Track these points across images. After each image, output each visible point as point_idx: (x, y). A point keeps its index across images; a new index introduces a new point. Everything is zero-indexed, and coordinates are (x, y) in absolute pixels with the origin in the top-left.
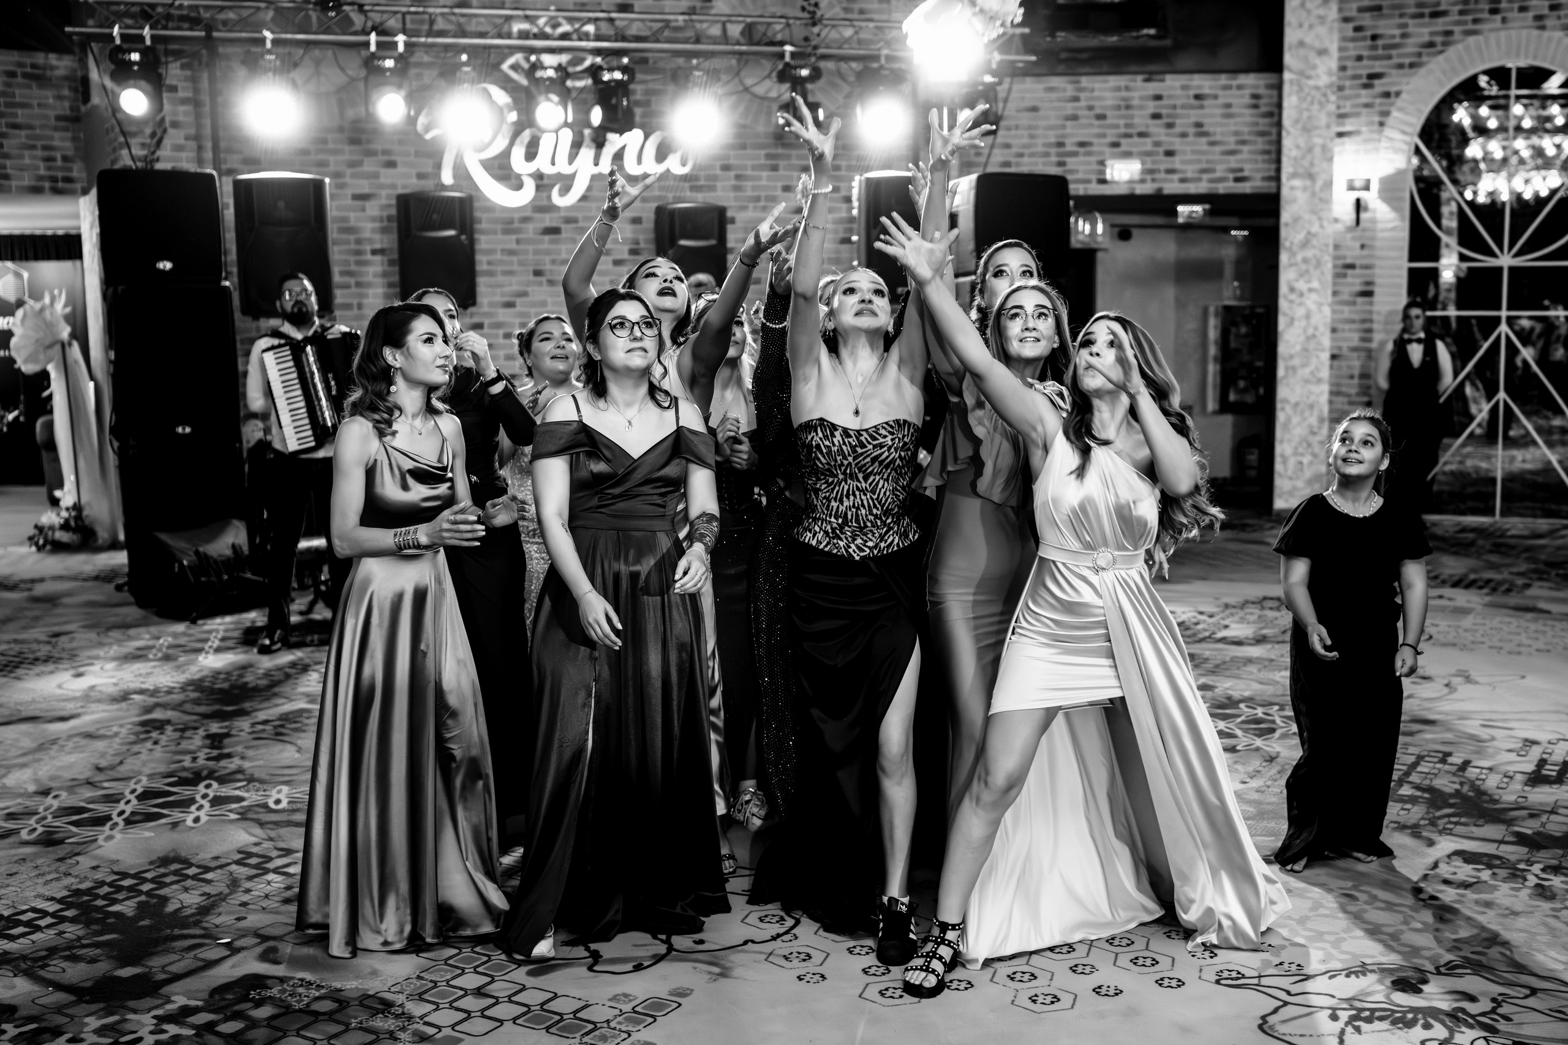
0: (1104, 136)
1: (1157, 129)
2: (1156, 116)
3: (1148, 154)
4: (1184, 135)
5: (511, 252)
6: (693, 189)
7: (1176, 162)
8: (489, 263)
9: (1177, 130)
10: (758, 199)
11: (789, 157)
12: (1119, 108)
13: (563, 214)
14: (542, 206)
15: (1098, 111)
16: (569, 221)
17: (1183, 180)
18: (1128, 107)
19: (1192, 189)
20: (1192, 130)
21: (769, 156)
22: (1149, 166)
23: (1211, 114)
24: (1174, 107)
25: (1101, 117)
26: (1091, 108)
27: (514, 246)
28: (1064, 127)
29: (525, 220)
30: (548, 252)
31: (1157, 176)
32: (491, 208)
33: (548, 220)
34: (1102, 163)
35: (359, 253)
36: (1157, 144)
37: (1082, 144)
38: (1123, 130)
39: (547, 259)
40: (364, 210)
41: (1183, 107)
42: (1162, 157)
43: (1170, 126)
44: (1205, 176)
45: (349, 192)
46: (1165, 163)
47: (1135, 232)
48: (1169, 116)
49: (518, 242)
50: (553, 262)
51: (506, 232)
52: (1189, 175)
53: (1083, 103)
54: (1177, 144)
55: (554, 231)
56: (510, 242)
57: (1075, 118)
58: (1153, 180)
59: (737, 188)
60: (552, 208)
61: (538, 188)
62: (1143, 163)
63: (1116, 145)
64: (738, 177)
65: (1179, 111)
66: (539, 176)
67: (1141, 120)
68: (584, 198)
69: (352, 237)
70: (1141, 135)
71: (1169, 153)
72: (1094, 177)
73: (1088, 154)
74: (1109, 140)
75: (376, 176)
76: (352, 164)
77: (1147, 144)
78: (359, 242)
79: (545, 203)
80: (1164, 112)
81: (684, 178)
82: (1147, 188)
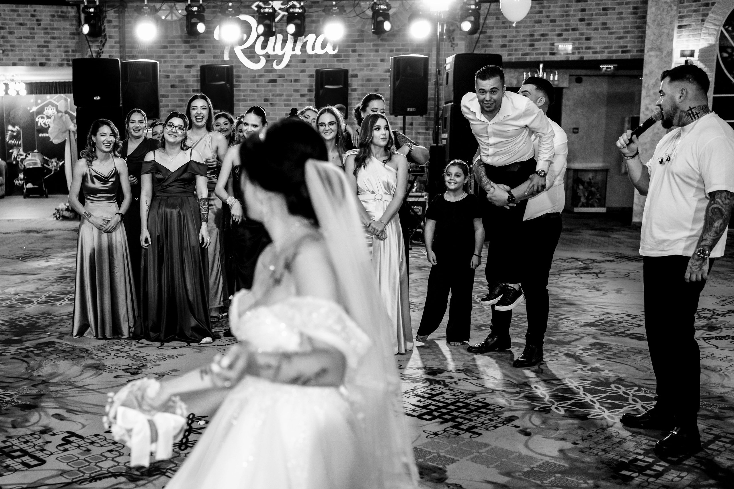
0: (554, 30)
1: (583, 27)
2: (582, 20)
3: (577, 39)
4: (596, 29)
5: (254, 91)
6: (338, 61)
7: (591, 43)
8: (244, 96)
9: (593, 27)
10: (369, 65)
11: (384, 45)
12: (563, 16)
13: (278, 73)
14: (268, 70)
15: (552, 18)
16: (280, 76)
17: (594, 53)
18: (567, 16)
19: (604, 56)
20: (600, 27)
21: (375, 45)
22: (577, 46)
23: (611, 19)
24: (592, 15)
25: (553, 21)
26: (548, 17)
27: (255, 88)
28: (534, 26)
29: (261, 76)
30: (271, 91)
31: (581, 51)
32: (247, 69)
33: (271, 76)
34: (553, 44)
35: (187, 91)
36: (582, 34)
37: (542, 35)
38: (564, 28)
39: (270, 94)
40: (190, 72)
41: (596, 15)
42: (584, 41)
43: (589, 24)
44: (606, 50)
45: (184, 64)
46: (587, 44)
47: (584, 78)
48: (588, 20)
49: (257, 86)
50: (273, 95)
51: (252, 81)
52: (598, 50)
53: (544, 14)
54: (592, 34)
55: (274, 81)
56: (254, 86)
57: (539, 22)
58: (579, 53)
59: (359, 61)
60: (273, 71)
61: (267, 62)
62: (574, 44)
63: (560, 35)
64: (360, 55)
65: (594, 17)
66: (267, 56)
67: (574, 22)
68: (287, 66)
69: (184, 84)
70: (574, 30)
71: (588, 39)
72: (548, 52)
73: (546, 40)
74: (557, 32)
75: (195, 57)
76: (186, 52)
77: (577, 34)
78: (187, 86)
79: (270, 68)
80: (586, 17)
81: (335, 56)
82: (576, 57)
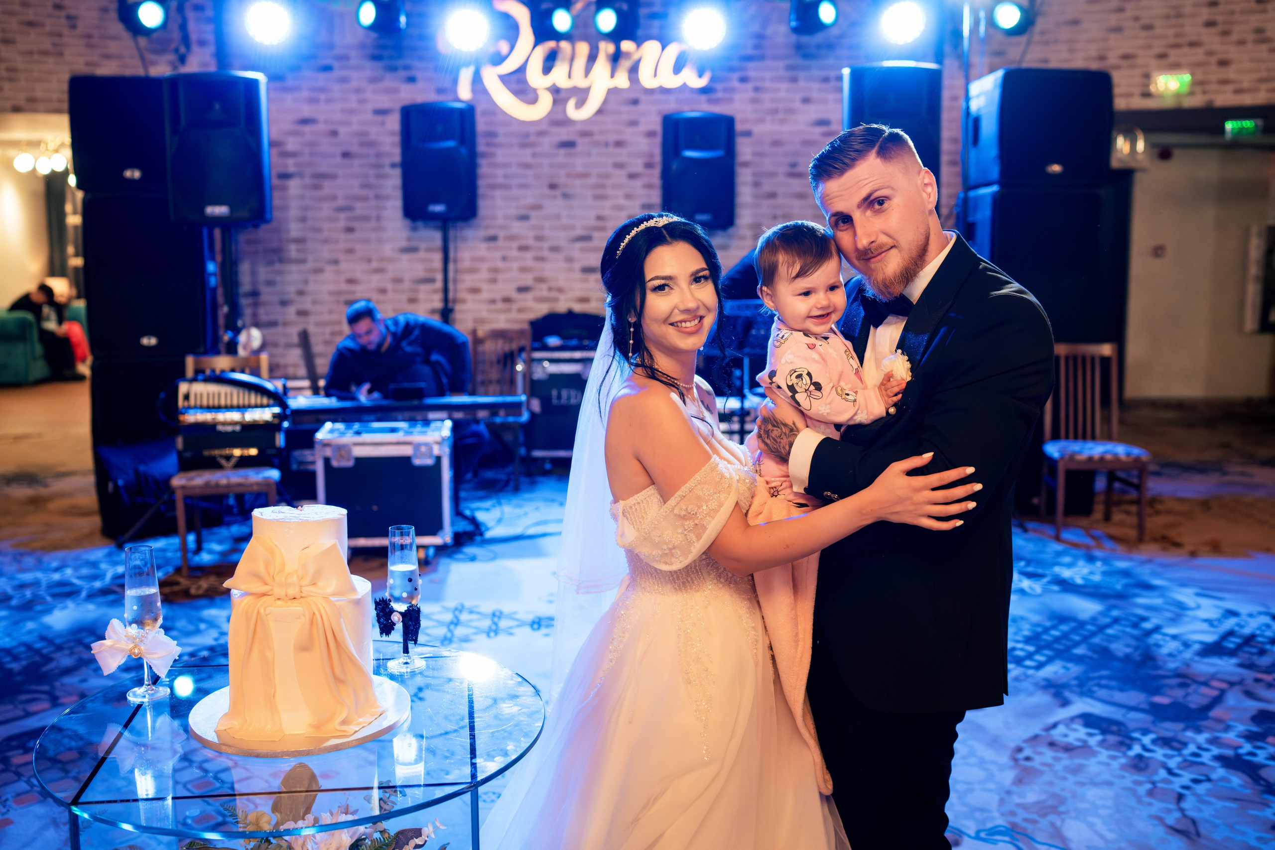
0: (1149, 47)
1: (1211, 39)
2: (1210, 24)
3: (1199, 64)
4: (1242, 42)
5: (527, 166)
6: (710, 101)
7: (1231, 73)
8: (505, 176)
9: (1235, 37)
10: (775, 111)
11: (808, 68)
12: (1168, 17)
13: (579, 127)
14: (557, 119)
15: (1145, 21)
16: (585, 134)
17: (1237, 91)
18: (1179, 16)
19: (1248, 100)
20: (1250, 37)
21: (790, 68)
22: (1200, 77)
23: (1273, 19)
24: (1232, 13)
25: (1148, 27)
26: (1136, 19)
27: (529, 159)
28: (1106, 40)
29: (541, 133)
30: (563, 166)
31: (1208, 87)
32: (510, 120)
33: (564, 134)
34: (1147, 76)
35: (378, 166)
36: (1210, 53)
37: (1126, 57)
38: (1172, 40)
39: (562, 172)
40: (383, 124)
41: (1242, 12)
42: (1214, 68)
43: (1226, 33)
44: (1264, 86)
45: (370, 106)
46: (1217, 73)
47: (1177, 153)
48: (1225, 23)
49: (534, 155)
50: (569, 175)
51: (523, 145)
52: (1246, 85)
53: (1129, 14)
54: (1232, 52)
55: (569, 145)
56: (526, 155)
57: (1118, 29)
58: (1204, 92)
59: (755, 101)
60: (567, 122)
61: (555, 102)
62: (1192, 74)
63: (1162, 56)
64: (757, 89)
65: (1237, 17)
66: (555, 90)
67: (1193, 29)
68: (600, 112)
69: (372, 151)
70: (1192, 44)
71: (1223, 63)
72: (1137, 91)
73: (1133, 67)
74: (1157, 50)
75: (396, 91)
76: (374, 80)
77: (1199, 54)
78: (378, 155)
79: (560, 117)
80: (1220, 18)
81: (704, 91)
82: (1197, 101)
